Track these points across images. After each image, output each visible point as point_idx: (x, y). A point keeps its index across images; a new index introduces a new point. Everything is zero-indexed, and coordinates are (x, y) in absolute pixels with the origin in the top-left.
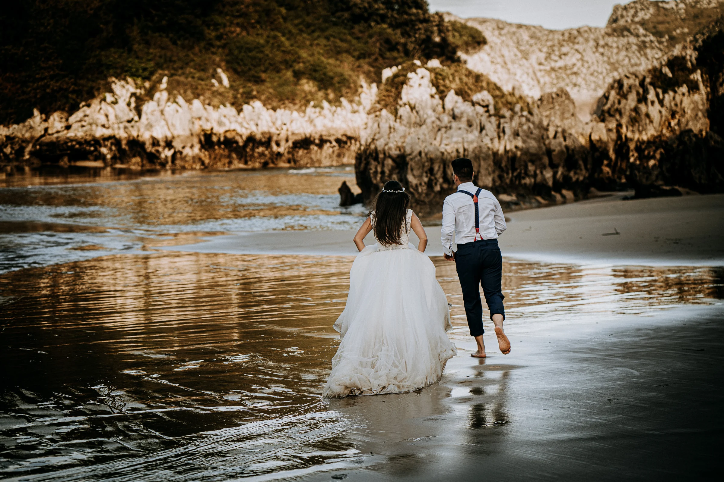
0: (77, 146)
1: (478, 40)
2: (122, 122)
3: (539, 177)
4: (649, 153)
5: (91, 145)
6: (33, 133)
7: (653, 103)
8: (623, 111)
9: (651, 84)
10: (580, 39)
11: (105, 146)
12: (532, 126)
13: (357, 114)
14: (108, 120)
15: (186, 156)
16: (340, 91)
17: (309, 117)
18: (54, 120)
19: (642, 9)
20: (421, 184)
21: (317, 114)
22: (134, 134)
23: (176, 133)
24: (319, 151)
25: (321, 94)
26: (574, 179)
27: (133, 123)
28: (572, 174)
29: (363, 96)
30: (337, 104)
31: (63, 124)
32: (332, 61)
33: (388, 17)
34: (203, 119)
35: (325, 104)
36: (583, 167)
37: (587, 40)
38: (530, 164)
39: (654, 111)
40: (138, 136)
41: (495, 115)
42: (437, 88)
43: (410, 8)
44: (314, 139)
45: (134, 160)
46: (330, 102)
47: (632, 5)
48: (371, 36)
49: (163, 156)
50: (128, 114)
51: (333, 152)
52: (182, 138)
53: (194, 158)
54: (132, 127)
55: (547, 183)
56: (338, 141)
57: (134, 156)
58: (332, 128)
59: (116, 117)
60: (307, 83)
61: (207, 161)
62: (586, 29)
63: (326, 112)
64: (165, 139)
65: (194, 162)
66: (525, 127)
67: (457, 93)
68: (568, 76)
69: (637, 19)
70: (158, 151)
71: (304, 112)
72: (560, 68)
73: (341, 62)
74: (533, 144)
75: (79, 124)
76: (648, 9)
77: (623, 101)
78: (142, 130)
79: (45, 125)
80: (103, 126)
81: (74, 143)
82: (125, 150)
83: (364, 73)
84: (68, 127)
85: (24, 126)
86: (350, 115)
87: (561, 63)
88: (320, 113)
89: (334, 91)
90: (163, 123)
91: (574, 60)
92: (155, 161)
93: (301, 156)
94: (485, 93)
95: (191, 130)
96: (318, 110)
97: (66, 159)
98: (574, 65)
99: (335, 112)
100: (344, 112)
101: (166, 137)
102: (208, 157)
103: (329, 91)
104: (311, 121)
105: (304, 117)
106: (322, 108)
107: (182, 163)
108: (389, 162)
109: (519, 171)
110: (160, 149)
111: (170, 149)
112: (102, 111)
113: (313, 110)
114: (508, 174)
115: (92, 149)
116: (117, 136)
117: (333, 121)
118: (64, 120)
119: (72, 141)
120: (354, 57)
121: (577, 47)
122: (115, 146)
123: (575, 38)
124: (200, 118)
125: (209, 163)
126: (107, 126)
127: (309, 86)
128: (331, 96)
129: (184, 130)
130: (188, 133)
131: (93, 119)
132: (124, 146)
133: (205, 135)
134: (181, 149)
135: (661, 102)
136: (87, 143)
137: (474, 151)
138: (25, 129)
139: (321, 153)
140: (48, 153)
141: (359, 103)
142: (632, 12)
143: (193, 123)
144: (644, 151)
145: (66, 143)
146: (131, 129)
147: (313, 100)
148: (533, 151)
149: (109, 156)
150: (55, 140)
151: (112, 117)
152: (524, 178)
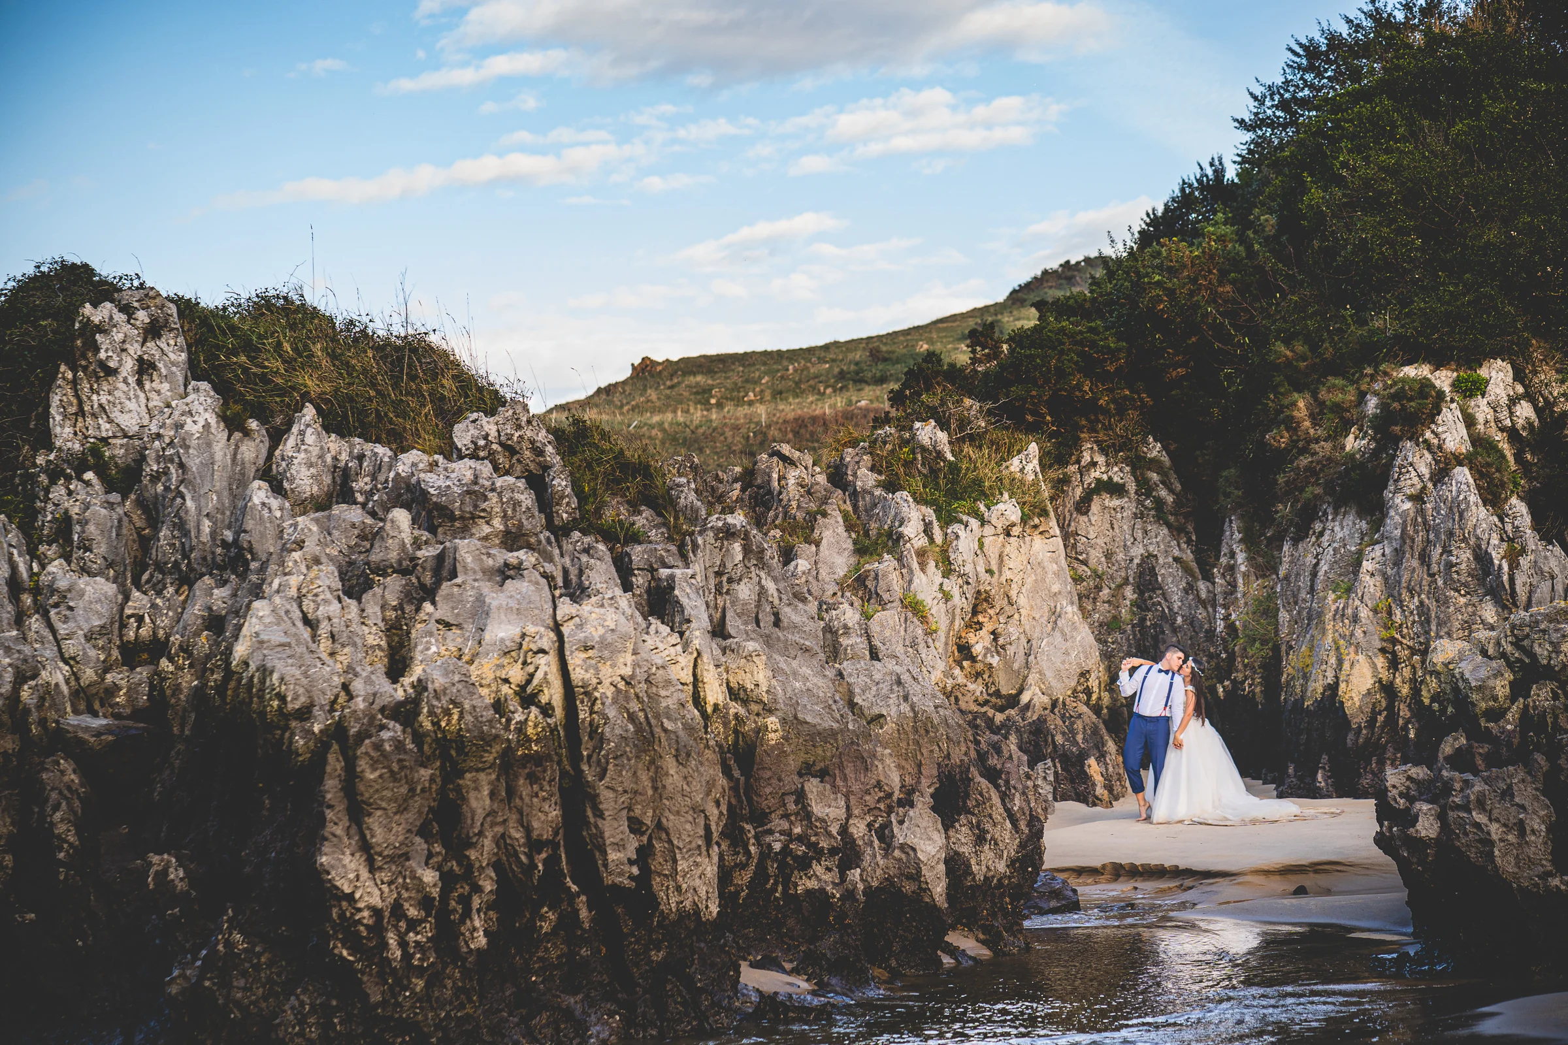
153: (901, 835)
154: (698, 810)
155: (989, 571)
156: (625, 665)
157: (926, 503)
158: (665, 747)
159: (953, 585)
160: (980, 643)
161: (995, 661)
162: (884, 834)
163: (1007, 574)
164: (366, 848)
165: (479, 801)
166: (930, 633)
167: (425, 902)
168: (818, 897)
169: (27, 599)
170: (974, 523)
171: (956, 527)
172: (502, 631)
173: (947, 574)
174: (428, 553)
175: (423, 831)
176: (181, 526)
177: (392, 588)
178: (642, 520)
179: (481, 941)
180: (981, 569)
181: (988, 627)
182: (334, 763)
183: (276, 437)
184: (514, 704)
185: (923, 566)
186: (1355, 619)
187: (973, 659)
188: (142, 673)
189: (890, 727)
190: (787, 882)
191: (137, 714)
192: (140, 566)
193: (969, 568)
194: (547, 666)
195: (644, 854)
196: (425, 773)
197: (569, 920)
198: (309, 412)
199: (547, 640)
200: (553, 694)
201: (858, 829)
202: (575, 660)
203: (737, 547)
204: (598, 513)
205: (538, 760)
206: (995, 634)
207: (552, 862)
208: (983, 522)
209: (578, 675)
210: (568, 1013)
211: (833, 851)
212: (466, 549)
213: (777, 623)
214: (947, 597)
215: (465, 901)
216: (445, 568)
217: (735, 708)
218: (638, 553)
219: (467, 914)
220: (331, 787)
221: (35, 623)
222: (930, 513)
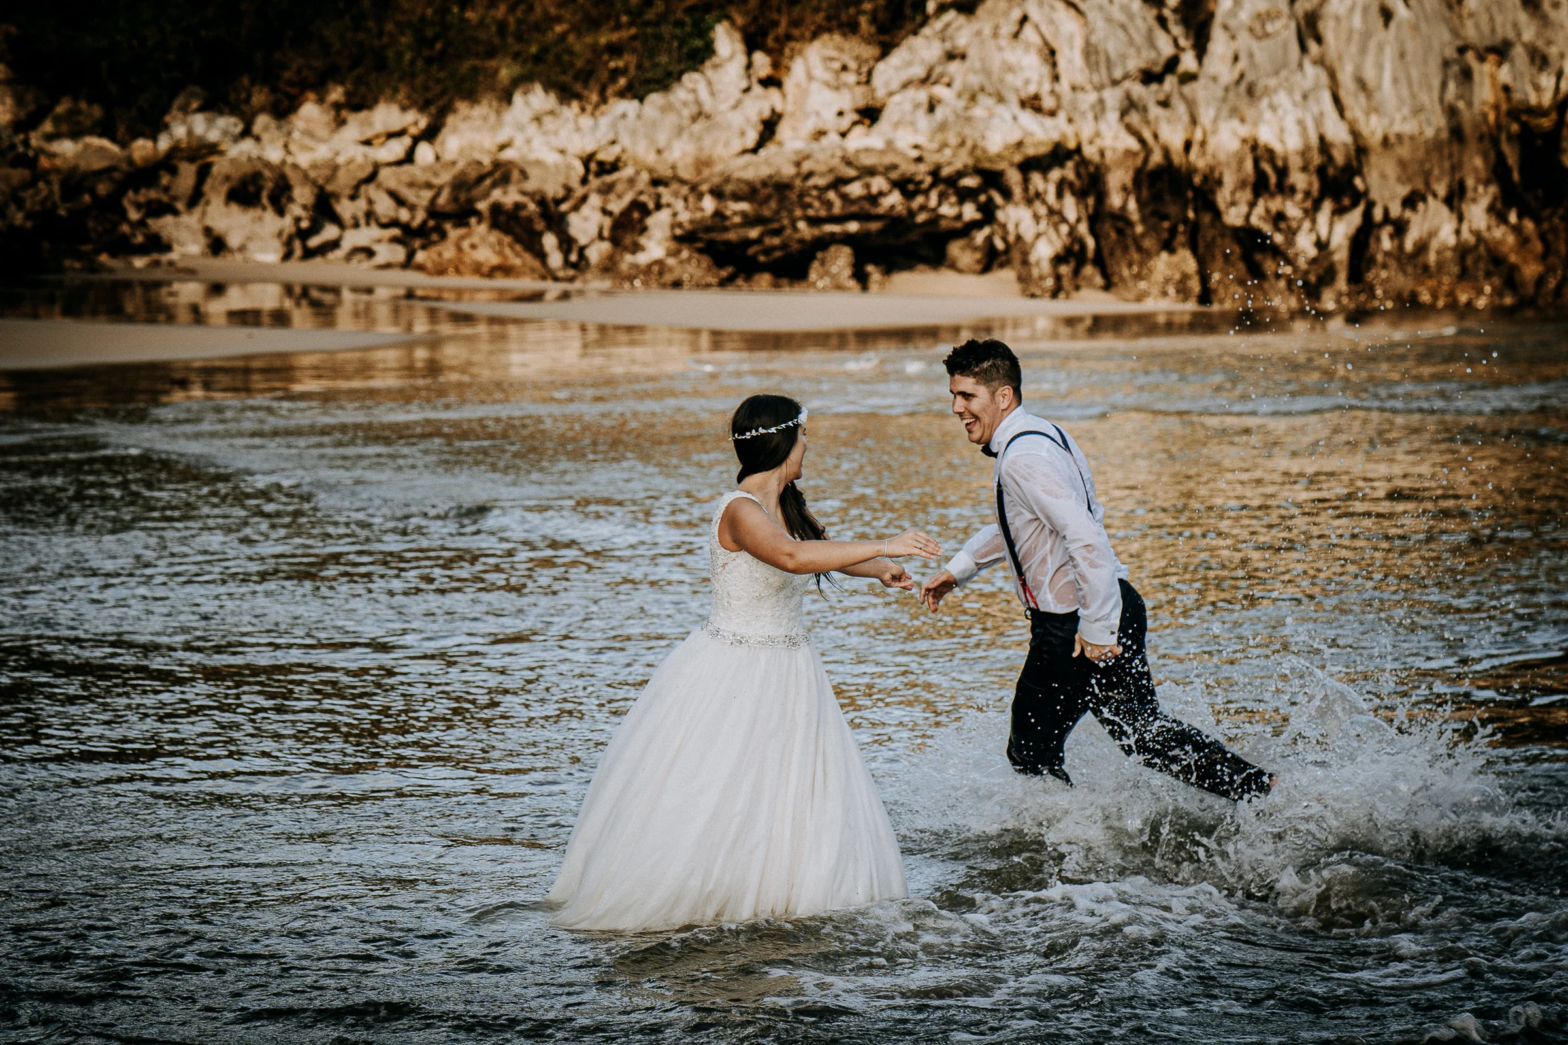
0: (894, 199)
2: (1115, 83)
5: (965, 195)
6: (707, 142)
11: (1031, 198)
14: (1056, 78)
15: (1422, 247)
18: (810, 77)
22: (1173, 135)
23: (1373, 128)
27: (1170, 82)
31: (850, 99)
34: (1519, 52)
40: (1188, 145)
45: (1162, 264)
49: (1305, 244)
50: (1151, 43)
52: (1404, 151)
53: (1462, 251)
54: (1165, 104)
57: (1168, 246)
59: (1090, 52)
61: (1531, 270)
64: (1317, 159)
65: (1464, 275)
70: (1279, 218)
75: (922, 95)
78: (1206, 115)
79: (763, 102)
80: (1032, 104)
81: (878, 183)
82: (1121, 217)
84: (870, 114)
85: (667, 108)
90: (1312, 74)
92: (1269, 266)
95: (1451, 112)
97: (841, 260)
101: (1324, 146)
102: (1538, 246)
107: (1403, 282)
110: (1293, 210)
111: (1339, 211)
112: (1028, 32)
115: (970, 212)
116: (1090, 151)
118: (850, 78)
119: (871, 172)
122: (1080, 195)
124: (1501, 51)
125: (1540, 281)
126: (1048, 102)
129: (1418, 110)
130: (1434, 124)
131: (986, 71)
132: (1115, 200)
133: (1527, 138)
134: (1395, 211)
136: (948, 183)
138: (672, 118)
140: (754, 233)
143: (1466, 75)
145: (839, 183)
146: (1155, 111)
149: (1044, 251)
150: (788, 171)
151: (1071, 61)
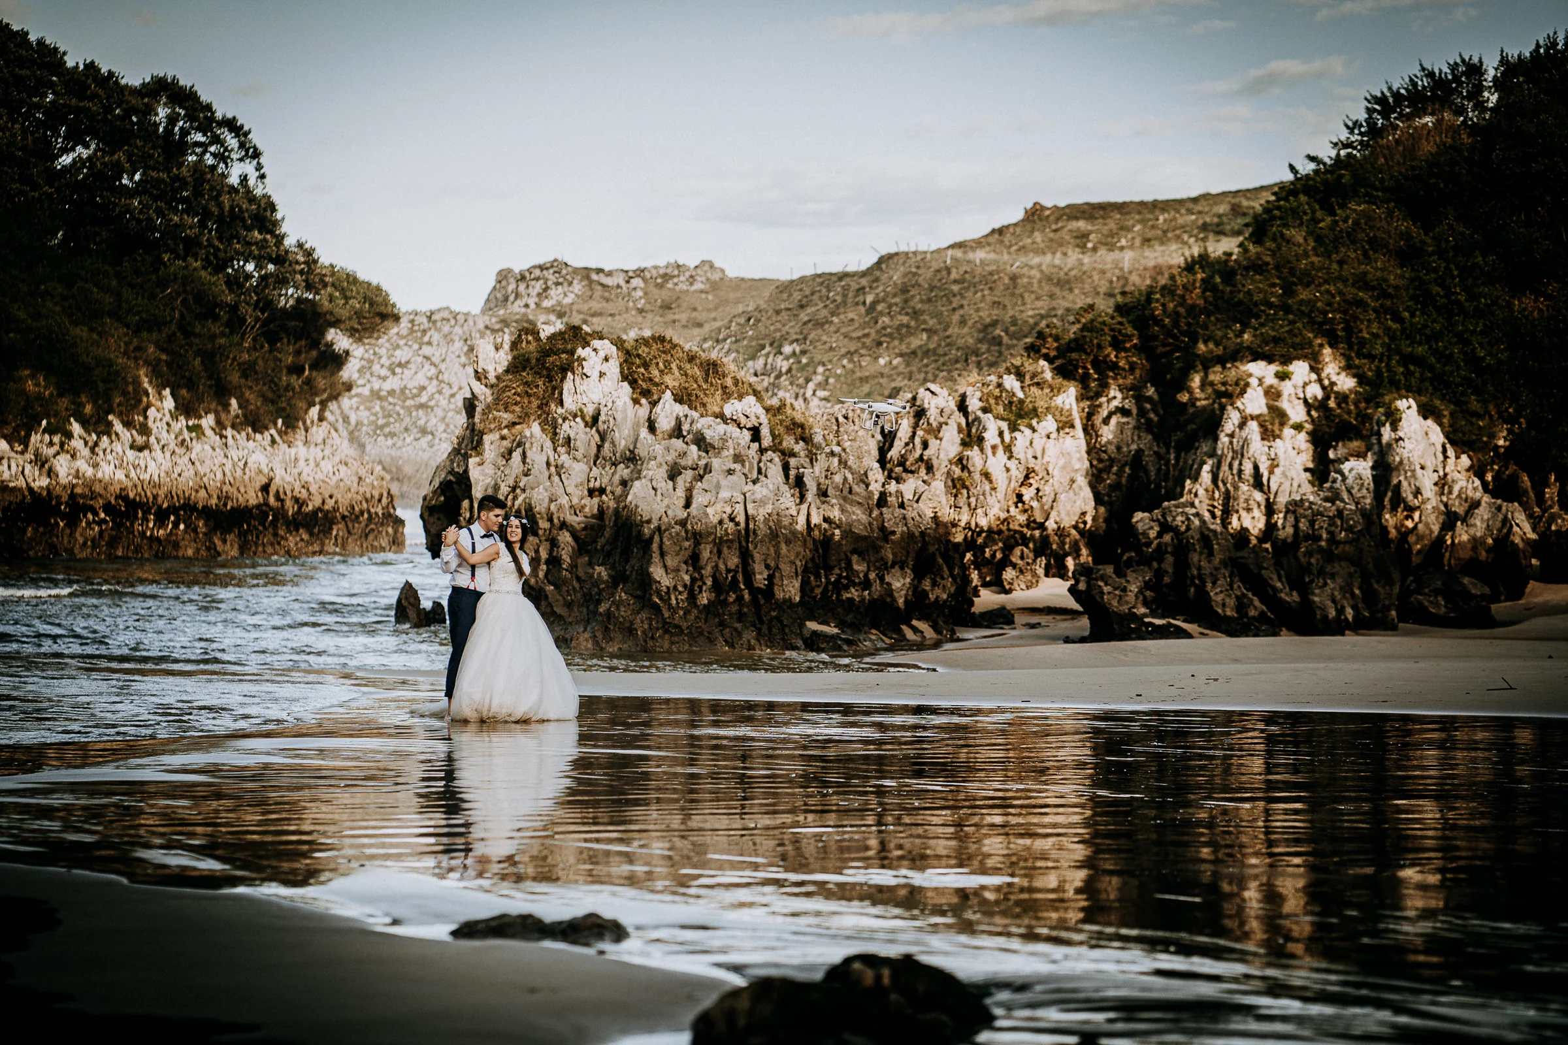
1: (382, 309)
3: (877, 587)
4: (993, 555)
7: (994, 448)
8: (935, 462)
9: (985, 410)
10: (436, 337)
12: (850, 477)
13: (146, 452)
16: (108, 400)
17: (37, 454)
19: (557, 284)
20: (675, 588)
21: (56, 448)
24: (68, 531)
25: (64, 403)
26: (932, 597)
28: (926, 585)
29: (152, 412)
30: (102, 428)
32: (81, 332)
33: (200, 245)
35: (76, 428)
36: (946, 572)
37: (448, 339)
38: (855, 558)
39: (997, 464)
41: (775, 448)
42: (633, 383)
43: (249, 229)
44: (59, 504)
46: (84, 423)
47: (537, 272)
48: (163, 284)
51: (101, 532)
55: (894, 600)
56: (108, 508)
58: (94, 480)
60: (33, 376)
62: (446, 314)
63: (77, 443)
66: (838, 478)
67: (679, 399)
68: (409, 410)
69: (546, 304)
71: (25, 442)
72: (391, 393)
73: (100, 334)
74: (858, 515)
76: (570, 284)
77: (933, 443)
83: (147, 363)
86: (131, 454)
87: (393, 383)
88: (62, 445)
89: (94, 400)
91: (421, 379)
93: (31, 539)
94: (751, 399)
96: (56, 439)
98: (423, 388)
99: (96, 444)
100: (118, 447)
103: (84, 399)
104: (41, 462)
105: (22, 453)
106: (69, 435)
108: (565, 538)
109: (837, 571)
113: (47, 437)
114: (818, 577)
117: (96, 466)
120: (128, 327)
121: (426, 350)
123: (424, 332)
127: (37, 385)
128: (88, 409)
135: (1008, 449)
137: (766, 520)
139: (71, 535)
141: (145, 430)
142: (538, 286)
144: (982, 548)
147: (48, 417)
148: (859, 530)
152: (846, 588)
153: (888, 579)
154: (793, 563)
155: (1035, 458)
156: (769, 508)
157: (1003, 419)
158: (781, 539)
159: (1012, 464)
160: (1028, 494)
161: (1035, 504)
162: (882, 579)
163: (1047, 458)
164: (665, 566)
165: (706, 554)
166: (994, 489)
167: (685, 586)
168: (851, 600)
169: (553, 469)
170: (1027, 431)
171: (1017, 434)
172: (725, 494)
173: (1010, 458)
174: (702, 463)
175: (686, 563)
176: (613, 443)
177: (688, 475)
178: (799, 447)
179: (706, 602)
180: (1030, 456)
181: (1035, 486)
182: (657, 538)
183: (654, 404)
184: (727, 521)
185: (994, 454)
186: (1196, 495)
187: (1024, 503)
188: (596, 500)
189: (898, 536)
190: (839, 595)
191: (593, 516)
192: (597, 457)
193: (1021, 456)
194: (739, 508)
195: (770, 578)
196: (687, 544)
197: (740, 599)
198: (668, 393)
199: (740, 498)
200: (741, 518)
201: (872, 576)
202: (750, 506)
203: (836, 460)
204: (780, 443)
205: (731, 541)
206: (1038, 490)
207: (734, 577)
208: (1034, 430)
209: (750, 512)
210: (736, 629)
211: (860, 584)
212: (716, 463)
213: (850, 492)
214: (1008, 470)
215: (700, 588)
216: (708, 469)
217: (825, 525)
218: (793, 462)
219: (701, 591)
220: (655, 546)
221: (556, 479)
222: (1004, 425)
